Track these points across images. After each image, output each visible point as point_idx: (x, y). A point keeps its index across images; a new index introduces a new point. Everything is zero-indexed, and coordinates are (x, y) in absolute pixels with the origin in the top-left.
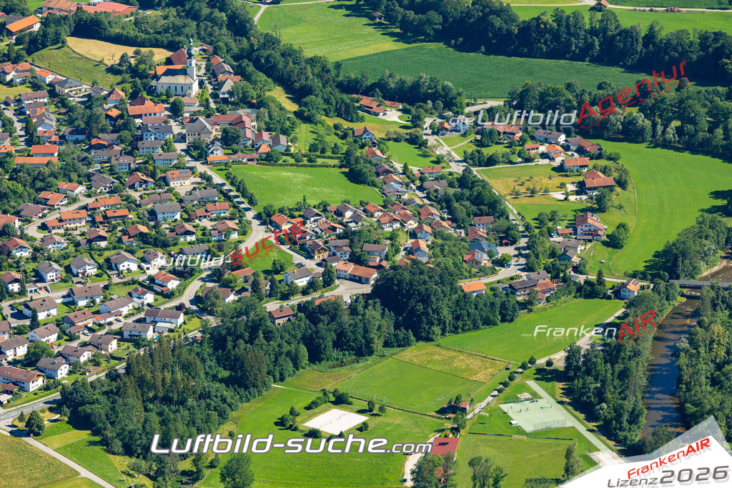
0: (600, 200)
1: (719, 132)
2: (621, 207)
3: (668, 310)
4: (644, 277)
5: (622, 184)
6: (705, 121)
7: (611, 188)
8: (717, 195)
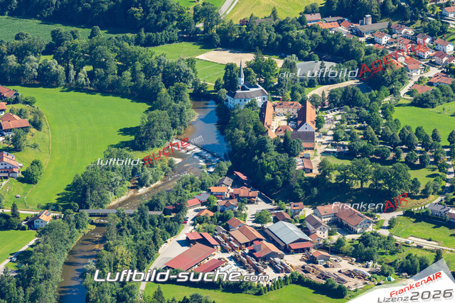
0: (15, 140)
1: (127, 74)
2: (35, 146)
3: (79, 236)
4: (56, 208)
5: (37, 125)
6: (114, 65)
7: (26, 129)
8: (126, 131)
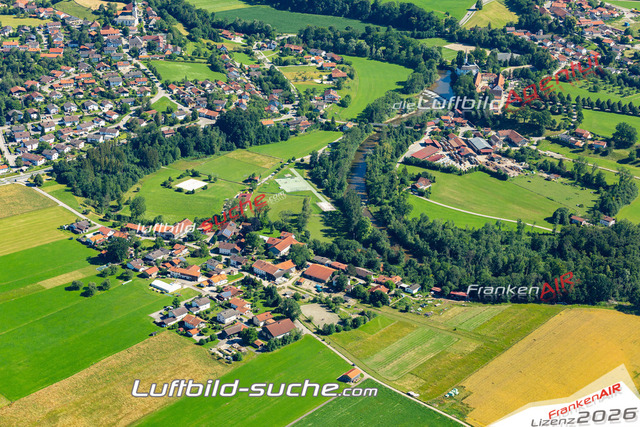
0: (338, 84)
1: (404, 52)
2: (349, 88)
3: (366, 137)
4: (356, 121)
5: (351, 76)
7: (345, 78)
8: (399, 83)
